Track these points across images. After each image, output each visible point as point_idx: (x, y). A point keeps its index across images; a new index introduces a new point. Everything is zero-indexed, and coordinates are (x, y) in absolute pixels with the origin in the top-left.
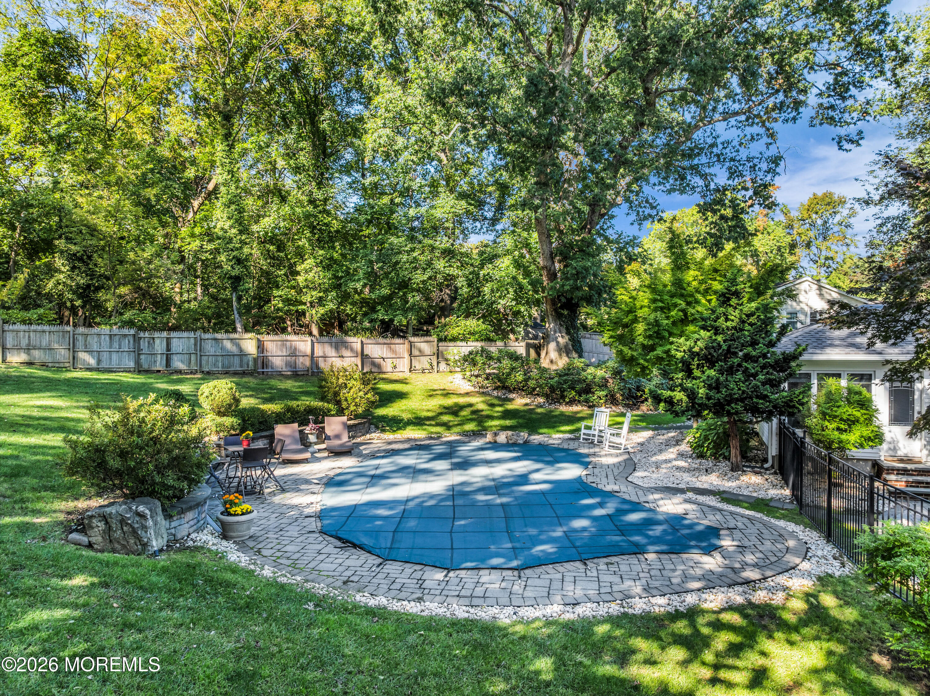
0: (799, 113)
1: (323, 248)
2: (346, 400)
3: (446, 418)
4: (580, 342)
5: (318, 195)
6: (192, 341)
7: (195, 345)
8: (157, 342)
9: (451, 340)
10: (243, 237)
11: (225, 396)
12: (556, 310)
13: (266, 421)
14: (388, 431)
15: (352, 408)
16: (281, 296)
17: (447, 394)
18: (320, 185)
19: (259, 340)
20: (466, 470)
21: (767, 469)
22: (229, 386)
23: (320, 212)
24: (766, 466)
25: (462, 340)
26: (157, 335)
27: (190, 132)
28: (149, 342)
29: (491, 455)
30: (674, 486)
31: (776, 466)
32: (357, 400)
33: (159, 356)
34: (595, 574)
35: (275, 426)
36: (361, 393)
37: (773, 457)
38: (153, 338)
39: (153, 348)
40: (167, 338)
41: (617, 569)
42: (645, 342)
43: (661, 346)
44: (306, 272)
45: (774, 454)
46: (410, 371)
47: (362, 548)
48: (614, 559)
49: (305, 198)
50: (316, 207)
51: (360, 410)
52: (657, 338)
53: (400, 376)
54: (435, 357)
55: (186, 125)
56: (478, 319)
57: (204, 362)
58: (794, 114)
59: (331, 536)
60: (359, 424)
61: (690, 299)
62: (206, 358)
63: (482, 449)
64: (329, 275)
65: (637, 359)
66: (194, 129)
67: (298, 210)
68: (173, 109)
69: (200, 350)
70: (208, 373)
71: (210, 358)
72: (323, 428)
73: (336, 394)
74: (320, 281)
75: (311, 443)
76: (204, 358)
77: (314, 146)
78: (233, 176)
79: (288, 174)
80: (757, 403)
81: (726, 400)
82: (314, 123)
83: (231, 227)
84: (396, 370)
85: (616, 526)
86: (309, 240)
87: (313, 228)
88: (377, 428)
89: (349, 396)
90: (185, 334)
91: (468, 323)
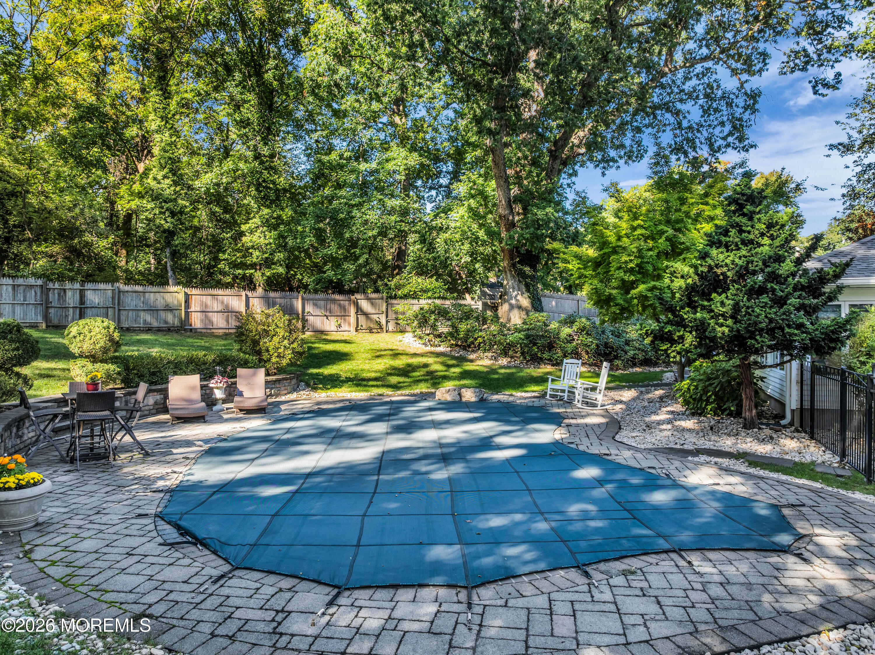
0: (766, 64)
1: (268, 207)
2: (268, 351)
3: (394, 380)
4: (539, 300)
5: (265, 151)
6: (110, 293)
7: (113, 298)
8: (69, 294)
9: (401, 298)
10: (178, 189)
11: (99, 336)
12: (514, 265)
13: (160, 372)
14: (320, 388)
15: (274, 360)
16: (226, 260)
17: (396, 355)
18: (265, 141)
19: (186, 294)
20: (410, 433)
21: (784, 427)
22: (106, 324)
23: (266, 169)
24: (783, 422)
25: (414, 298)
26: (68, 285)
27: (134, 90)
28: (59, 294)
29: (441, 416)
30: (678, 446)
31: (797, 423)
32: (280, 351)
33: (71, 310)
34: (608, 596)
35: (171, 378)
36: (286, 342)
37: (793, 411)
38: (65, 290)
39: (65, 301)
40: (81, 290)
41: (645, 585)
42: (626, 278)
43: (643, 283)
44: (251, 233)
45: (794, 407)
46: (357, 330)
47: (205, 546)
48: (635, 563)
49: (250, 154)
50: (262, 163)
51: (285, 362)
52: (639, 273)
53: (345, 336)
54: (384, 316)
55: (129, 83)
56: (431, 277)
57: (123, 318)
58: (761, 65)
59: (169, 523)
60: (284, 379)
61: (678, 226)
62: (126, 312)
63: (431, 409)
64: (274, 233)
65: (615, 298)
66: (137, 86)
67: (242, 165)
68: (116, 68)
69: (119, 304)
70: (128, 329)
71: (130, 313)
72: (235, 383)
73: (256, 343)
74: (267, 242)
75: (216, 400)
76: (123, 313)
77: (260, 98)
78: (167, 122)
79: (234, 130)
80: (791, 335)
81: (748, 331)
82: (259, 73)
83: (165, 177)
84: (341, 329)
85: (619, 503)
86: (254, 198)
87: (258, 186)
88: (308, 385)
89: (271, 345)
90: (102, 286)
91: (419, 280)
